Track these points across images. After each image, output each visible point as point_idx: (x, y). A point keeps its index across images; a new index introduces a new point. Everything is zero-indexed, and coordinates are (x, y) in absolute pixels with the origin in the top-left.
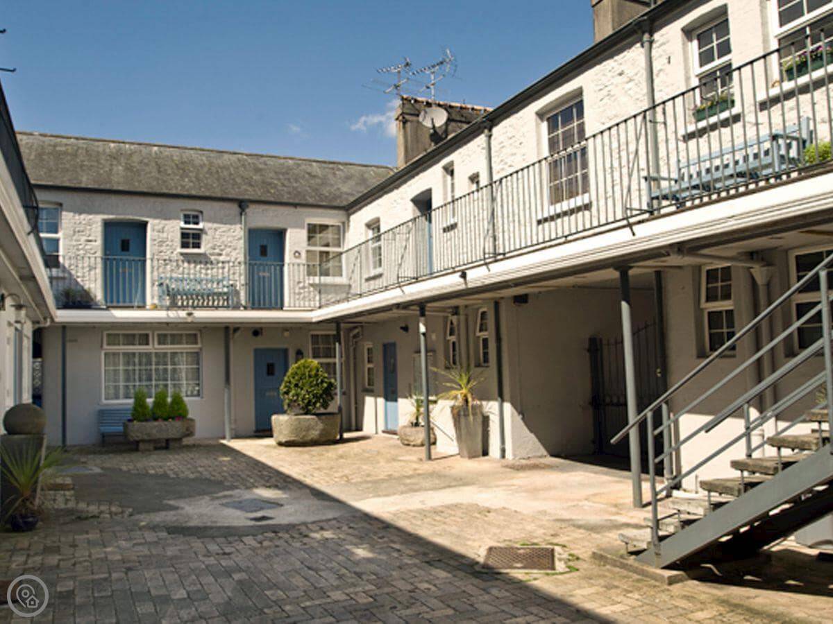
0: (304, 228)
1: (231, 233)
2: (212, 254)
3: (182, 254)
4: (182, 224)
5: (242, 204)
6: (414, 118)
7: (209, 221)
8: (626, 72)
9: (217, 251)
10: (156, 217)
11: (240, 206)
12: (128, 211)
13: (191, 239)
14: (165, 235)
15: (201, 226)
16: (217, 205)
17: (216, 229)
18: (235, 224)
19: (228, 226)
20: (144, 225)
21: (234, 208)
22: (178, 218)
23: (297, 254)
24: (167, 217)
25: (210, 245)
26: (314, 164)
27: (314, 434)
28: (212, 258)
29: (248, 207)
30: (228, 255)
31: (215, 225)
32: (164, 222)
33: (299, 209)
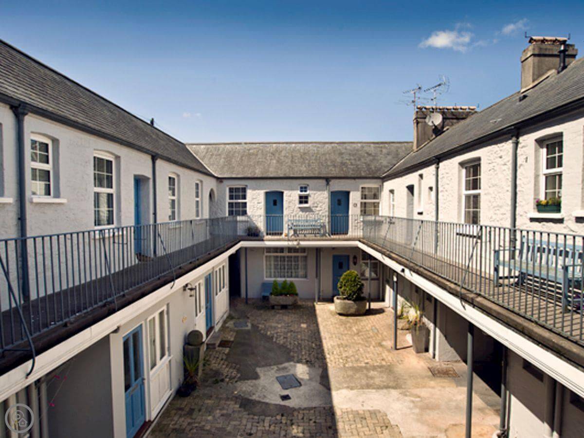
0: (358, 191)
1: (322, 196)
2: (313, 207)
3: (300, 208)
4: (299, 192)
5: (328, 180)
6: (423, 120)
7: (312, 190)
8: (503, 157)
9: (316, 205)
10: (286, 190)
11: (327, 181)
12: (275, 186)
13: (303, 199)
14: (291, 198)
15: (308, 193)
16: (316, 181)
17: (315, 194)
18: (324, 191)
19: (321, 192)
20: (282, 193)
21: (324, 182)
22: (297, 190)
23: (355, 205)
24: (292, 189)
25: (312, 202)
26: (372, 145)
27: (352, 311)
28: (313, 209)
29: (330, 181)
30: (321, 207)
31: (315, 192)
32: (291, 192)
33: (357, 180)
